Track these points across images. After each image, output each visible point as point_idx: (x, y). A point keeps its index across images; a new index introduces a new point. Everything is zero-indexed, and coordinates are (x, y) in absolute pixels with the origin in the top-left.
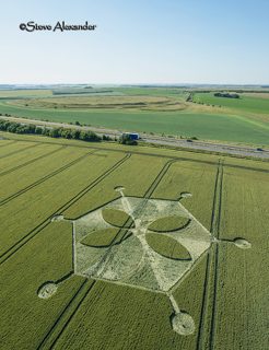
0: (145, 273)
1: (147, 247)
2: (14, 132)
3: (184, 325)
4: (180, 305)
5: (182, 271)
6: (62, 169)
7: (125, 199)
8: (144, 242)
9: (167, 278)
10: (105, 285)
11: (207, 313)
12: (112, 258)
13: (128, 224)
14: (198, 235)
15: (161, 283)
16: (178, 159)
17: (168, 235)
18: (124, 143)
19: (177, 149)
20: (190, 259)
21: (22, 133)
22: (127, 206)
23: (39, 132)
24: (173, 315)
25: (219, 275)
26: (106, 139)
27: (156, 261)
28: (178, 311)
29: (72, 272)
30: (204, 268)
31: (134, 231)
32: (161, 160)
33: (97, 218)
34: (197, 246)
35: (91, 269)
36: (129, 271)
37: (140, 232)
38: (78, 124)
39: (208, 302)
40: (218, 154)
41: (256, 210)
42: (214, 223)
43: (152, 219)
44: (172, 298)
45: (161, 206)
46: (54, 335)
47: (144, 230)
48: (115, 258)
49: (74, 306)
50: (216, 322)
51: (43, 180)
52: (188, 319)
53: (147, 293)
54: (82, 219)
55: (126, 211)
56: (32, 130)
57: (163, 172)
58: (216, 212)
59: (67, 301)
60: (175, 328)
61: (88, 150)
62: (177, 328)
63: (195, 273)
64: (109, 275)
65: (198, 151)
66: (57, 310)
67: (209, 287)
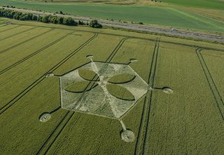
0: (105, 108)
1: (107, 93)
2: (18, 19)
3: (129, 137)
4: (126, 126)
5: (129, 106)
6: (52, 44)
7: (94, 63)
8: (105, 89)
9: (118, 111)
10: (81, 114)
11: (143, 130)
12: (85, 99)
13: (95, 79)
14: (140, 86)
15: (115, 113)
16: (129, 37)
17: (121, 85)
18: (93, 27)
19: (129, 30)
20: (134, 100)
21: (23, 20)
22: (95, 68)
23: (35, 19)
24: (122, 131)
25: (152, 108)
26: (81, 23)
27: (113, 101)
28: (125, 129)
29: (60, 107)
30: (142, 105)
31: (99, 83)
32: (118, 38)
33: (75, 75)
34: (139, 92)
35: (72, 105)
36: (95, 106)
37: (103, 83)
38: (61, 13)
39: (144, 124)
40: (156, 34)
41: (179, 70)
42: (151, 77)
43: (110, 76)
44: (121, 122)
45: (117, 67)
47: (105, 82)
48: (87, 99)
50: (148, 135)
51: (39, 51)
52: (131, 133)
53: (106, 119)
54: (66, 76)
55: (94, 71)
56: (30, 18)
57: (119, 46)
58: (153, 71)
59: (57, 123)
60: (123, 138)
61: (69, 32)
63: (137, 108)
64: (83, 109)
65: (143, 32)
66: (51, 129)
67: (145, 115)
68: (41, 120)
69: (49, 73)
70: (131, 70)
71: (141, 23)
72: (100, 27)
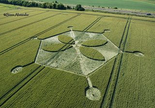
0: (76, 65)
1: (79, 53)
2: (25, 6)
3: (94, 95)
4: (93, 83)
5: (97, 66)
7: (73, 32)
8: (78, 51)
9: (87, 69)
11: (110, 89)
13: (71, 43)
14: (111, 49)
15: (83, 71)
16: (105, 16)
17: (93, 48)
18: (78, 10)
19: (106, 12)
20: (104, 60)
21: (29, 6)
22: (72, 35)
24: (88, 88)
25: (121, 69)
26: (69, 8)
27: (83, 60)
28: (91, 86)
29: (34, 62)
30: (112, 65)
31: (74, 46)
32: (96, 16)
33: (55, 39)
34: (109, 54)
35: (44, 61)
37: (77, 46)
38: (56, 2)
39: (112, 83)
41: (149, 39)
42: (122, 43)
43: (85, 41)
44: (88, 79)
45: (91, 35)
46: (12, 92)
47: (80, 45)
48: (60, 57)
49: (28, 78)
50: (116, 95)
52: (97, 91)
53: (73, 75)
54: (47, 39)
55: (72, 37)
57: (96, 21)
58: (124, 39)
59: (26, 76)
60: (88, 95)
62: (89, 95)
63: (106, 67)
64: (54, 65)
66: (18, 80)
67: (114, 74)
68: (13, 72)
69: (34, 37)
70: (103, 37)
71: (116, 8)
72: (83, 10)
